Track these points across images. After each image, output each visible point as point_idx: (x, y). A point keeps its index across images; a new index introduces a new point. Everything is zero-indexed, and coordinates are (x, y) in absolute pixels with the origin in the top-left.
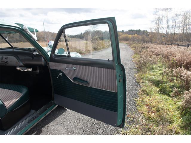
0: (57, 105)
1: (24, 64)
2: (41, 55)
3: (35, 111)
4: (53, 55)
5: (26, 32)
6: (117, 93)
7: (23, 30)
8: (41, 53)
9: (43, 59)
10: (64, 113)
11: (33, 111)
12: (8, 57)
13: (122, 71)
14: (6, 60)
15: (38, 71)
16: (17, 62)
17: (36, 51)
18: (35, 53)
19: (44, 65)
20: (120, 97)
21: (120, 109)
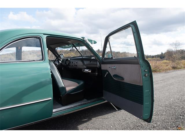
0: (106, 101)
1: (86, 67)
2: (97, 60)
3: (87, 100)
4: (103, 58)
5: (86, 42)
6: (142, 86)
7: (84, 41)
8: (96, 58)
9: (98, 63)
10: (114, 113)
11: (85, 100)
12: (78, 62)
13: (148, 66)
14: (76, 64)
15: (97, 74)
16: (82, 66)
17: (93, 56)
18: (92, 58)
19: (98, 67)
20: (146, 91)
21: (146, 103)
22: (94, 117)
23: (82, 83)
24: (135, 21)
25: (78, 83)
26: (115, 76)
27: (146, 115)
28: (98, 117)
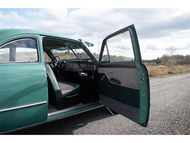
1: (83, 71)
2: (94, 63)
3: (82, 104)
4: (100, 62)
5: (83, 44)
6: (139, 90)
7: (81, 43)
8: (93, 61)
9: (95, 66)
10: (110, 117)
11: (81, 104)
12: (74, 65)
13: (145, 70)
14: (72, 67)
15: (93, 77)
16: (78, 69)
17: (90, 59)
18: (89, 61)
19: (95, 71)
20: (143, 95)
21: (143, 107)
22: (89, 122)
23: (78, 86)
24: (133, 25)
25: (74, 87)
26: (112, 79)
27: (142, 119)
28: (94, 122)
